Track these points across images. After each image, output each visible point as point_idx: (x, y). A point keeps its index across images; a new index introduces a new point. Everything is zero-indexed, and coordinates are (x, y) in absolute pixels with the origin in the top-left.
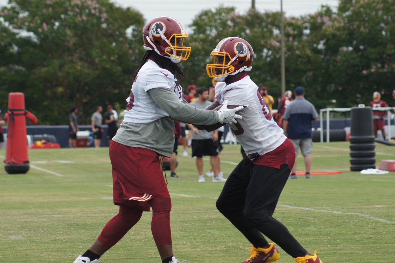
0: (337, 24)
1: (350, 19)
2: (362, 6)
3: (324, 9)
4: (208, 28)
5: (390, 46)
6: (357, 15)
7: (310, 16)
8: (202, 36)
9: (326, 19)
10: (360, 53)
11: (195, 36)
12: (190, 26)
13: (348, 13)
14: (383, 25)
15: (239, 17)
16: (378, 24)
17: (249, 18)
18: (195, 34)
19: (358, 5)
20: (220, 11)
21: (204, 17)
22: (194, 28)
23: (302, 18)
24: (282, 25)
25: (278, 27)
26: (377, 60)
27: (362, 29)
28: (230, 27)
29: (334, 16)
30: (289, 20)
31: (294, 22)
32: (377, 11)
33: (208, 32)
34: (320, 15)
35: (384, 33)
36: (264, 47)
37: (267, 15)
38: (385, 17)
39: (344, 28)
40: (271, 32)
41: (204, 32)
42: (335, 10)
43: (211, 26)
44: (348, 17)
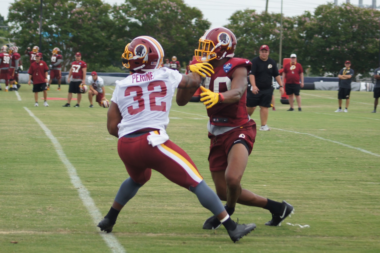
0: (313, 22)
1: (321, 20)
2: (328, 13)
3: (307, 13)
4: (240, 21)
5: (343, 36)
6: (325, 18)
7: (298, 17)
8: (235, 25)
9: (307, 19)
10: (325, 39)
11: (231, 26)
12: (229, 19)
13: (320, 16)
14: (339, 24)
15: (257, 15)
16: (337, 23)
17: (263, 16)
18: (231, 24)
19: (326, 12)
20: (247, 12)
21: (237, 15)
22: (231, 20)
23: (294, 18)
24: (282, 21)
25: (279, 22)
26: (335, 44)
27: (327, 26)
28: (252, 21)
29: (312, 17)
30: (286, 19)
31: (289, 20)
32: (337, 15)
33: (239, 23)
34: (304, 16)
35: (340, 28)
36: (271, 33)
37: (273, 15)
38: (341, 20)
39: (317, 25)
40: (275, 25)
41: (237, 23)
42: (313, 14)
43: (241, 20)
44: (320, 18)
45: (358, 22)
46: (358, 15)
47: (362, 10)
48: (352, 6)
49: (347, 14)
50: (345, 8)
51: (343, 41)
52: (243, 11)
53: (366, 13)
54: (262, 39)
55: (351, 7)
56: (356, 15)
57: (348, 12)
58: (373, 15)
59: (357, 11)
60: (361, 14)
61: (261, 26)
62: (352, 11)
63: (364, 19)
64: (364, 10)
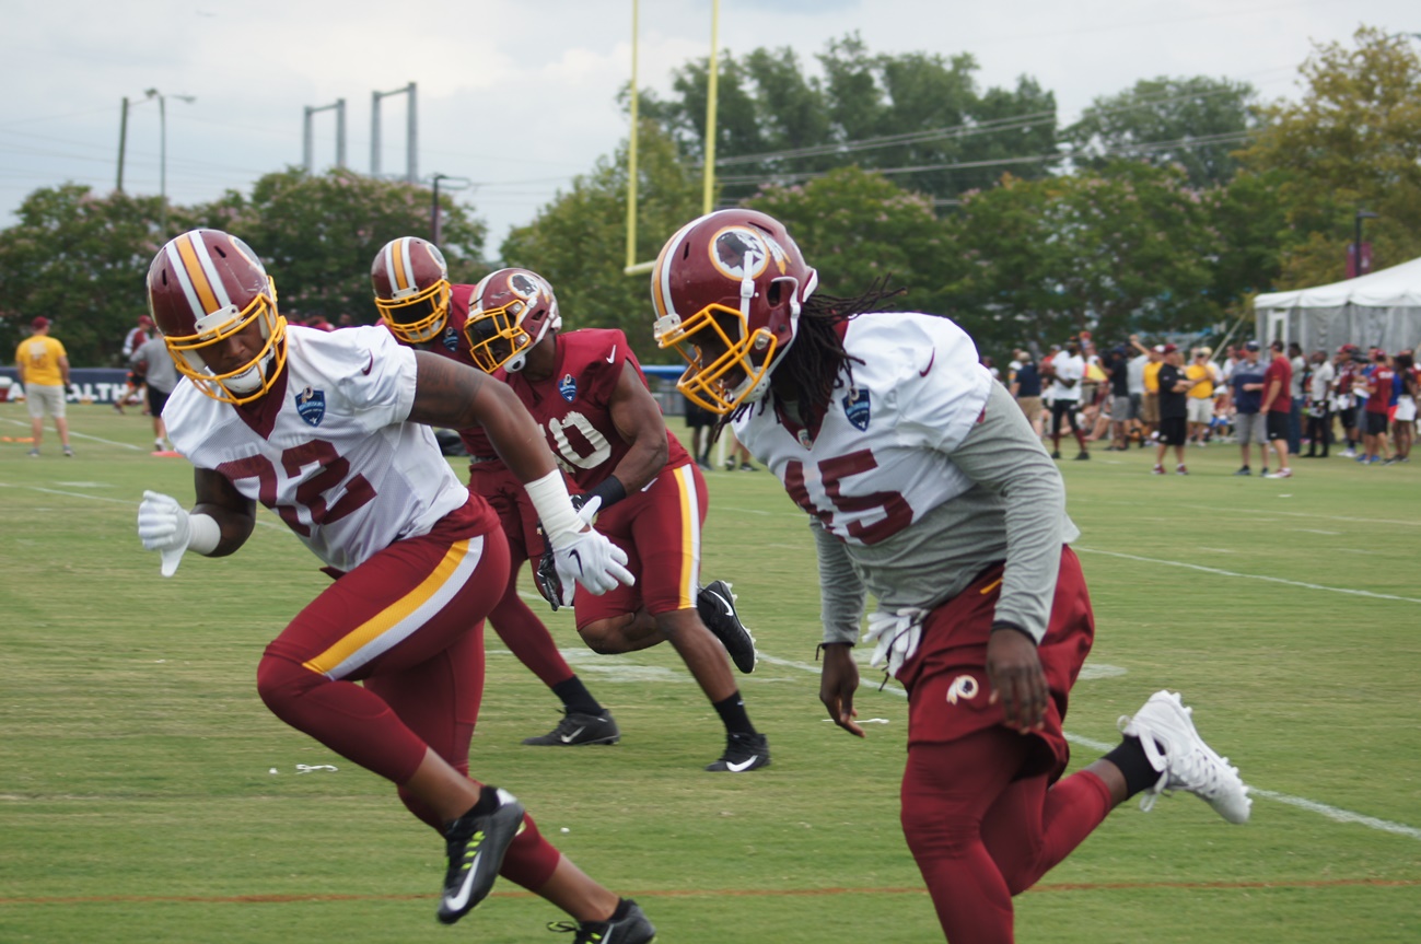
0: (250, 221)
1: (271, 215)
2: (290, 195)
3: (232, 196)
4: (46, 217)
5: (332, 260)
6: (280, 209)
7: (208, 205)
8: (35, 230)
9: (233, 212)
10: (285, 269)
11: (25, 230)
12: (18, 212)
13: (267, 205)
14: (321, 226)
15: (97, 203)
16: (314, 223)
17: (112, 204)
18: (25, 225)
19: (284, 193)
20: (67, 190)
21: (40, 200)
22: (24, 216)
23: (196, 209)
24: (163, 218)
25: (157, 221)
26: (310, 281)
27: (289, 231)
28: (81, 217)
29: (246, 208)
30: (175, 212)
31: (182, 214)
32: (313, 202)
33: (46, 224)
34: (225, 204)
35: (323, 238)
36: (135, 251)
37: (141, 202)
38: (326, 214)
39: (260, 228)
40: (146, 230)
41: (39, 223)
42: (247, 198)
43: (51, 215)
44: (268, 210)
45: (373, 219)
46: (372, 200)
47: (382, 187)
48: (352, 176)
49: (339, 200)
50: (336, 181)
51: (331, 274)
52: (56, 189)
53: (394, 196)
54: (109, 266)
55: (351, 180)
56: (365, 201)
57: (343, 192)
58: (410, 200)
59: (367, 190)
60: (380, 199)
61: (107, 231)
62: (356, 190)
63: (388, 211)
64: (388, 189)
